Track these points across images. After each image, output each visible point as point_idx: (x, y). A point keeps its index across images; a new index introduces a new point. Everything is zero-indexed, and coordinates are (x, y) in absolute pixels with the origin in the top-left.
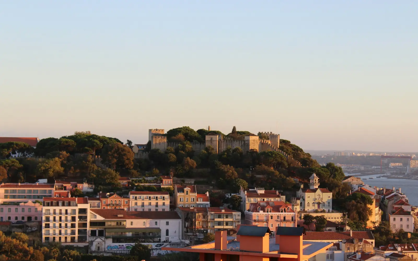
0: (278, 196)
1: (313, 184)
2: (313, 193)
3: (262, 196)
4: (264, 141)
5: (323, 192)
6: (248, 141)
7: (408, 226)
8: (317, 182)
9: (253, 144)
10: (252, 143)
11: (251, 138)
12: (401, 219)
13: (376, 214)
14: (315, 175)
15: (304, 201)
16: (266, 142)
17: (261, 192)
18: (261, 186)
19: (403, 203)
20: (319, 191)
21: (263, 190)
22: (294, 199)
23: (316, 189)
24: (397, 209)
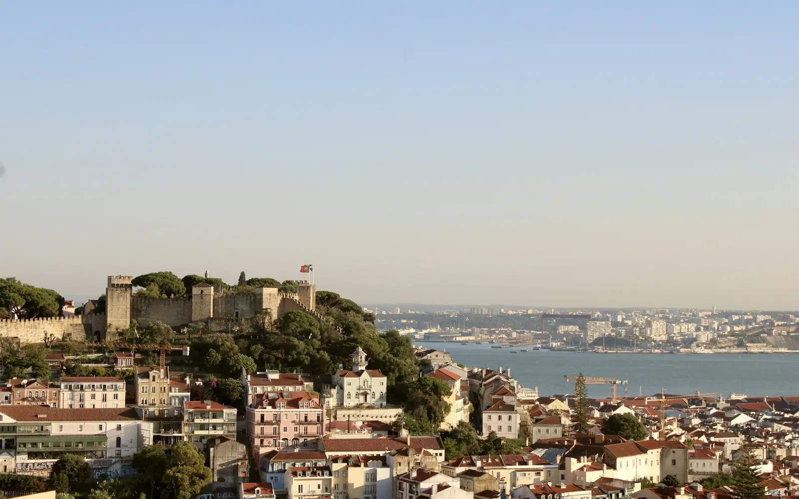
0: (301, 384)
1: (357, 364)
2: (357, 378)
3: (275, 382)
4: (286, 296)
5: (372, 376)
6: (261, 295)
7: (510, 428)
8: (363, 359)
9: (269, 301)
10: (267, 299)
11: (266, 291)
12: (500, 418)
13: (458, 411)
14: (360, 349)
15: (341, 391)
16: (290, 296)
17: (274, 376)
18: (274, 367)
19: (506, 393)
20: (365, 375)
21: (277, 373)
22: (327, 387)
23: (362, 371)
24: (495, 401)
